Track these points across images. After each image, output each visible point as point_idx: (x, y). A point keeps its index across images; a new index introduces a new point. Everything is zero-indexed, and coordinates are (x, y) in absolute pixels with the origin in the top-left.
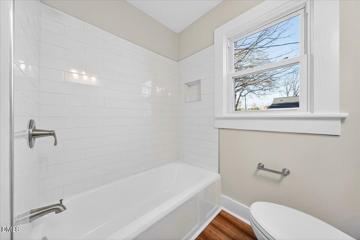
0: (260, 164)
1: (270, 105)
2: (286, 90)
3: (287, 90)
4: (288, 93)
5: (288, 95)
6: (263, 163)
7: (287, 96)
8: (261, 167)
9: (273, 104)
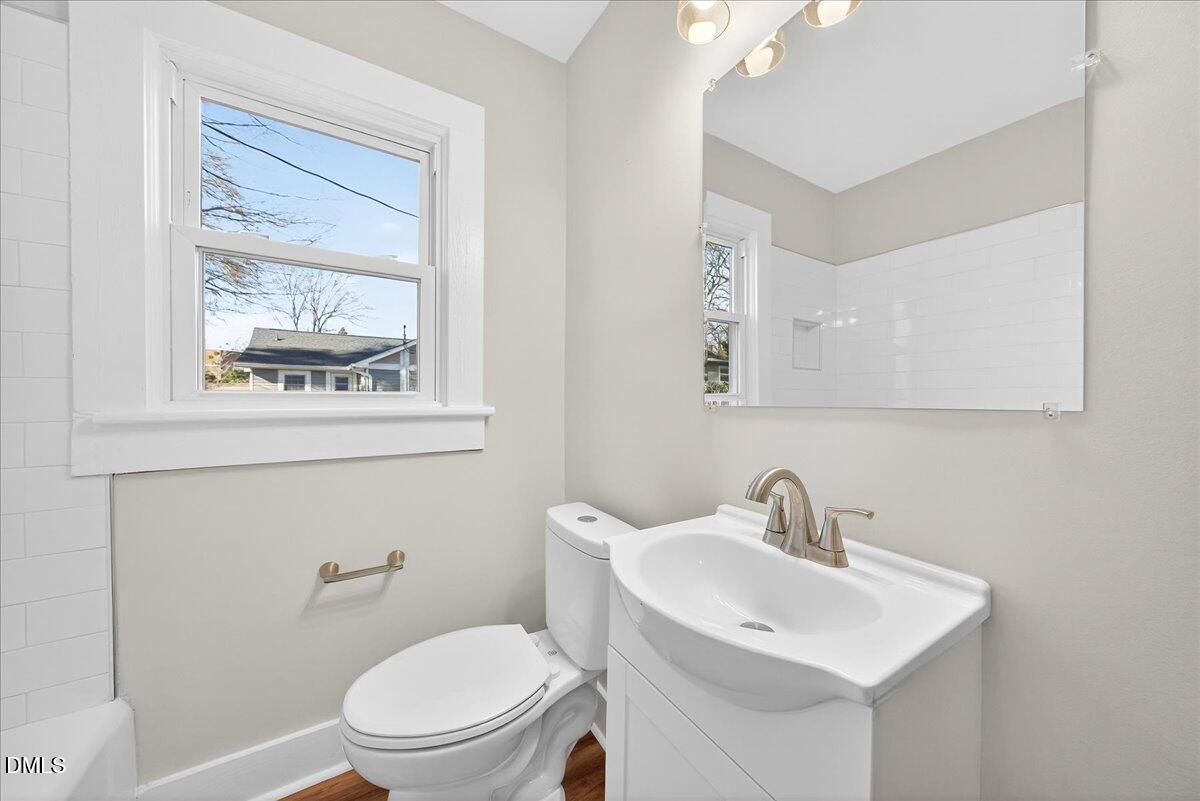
0: (325, 567)
1: (241, 348)
2: (291, 307)
3: (294, 309)
4: (296, 318)
5: (296, 325)
6: (334, 560)
7: (294, 328)
8: (330, 574)
9: (251, 349)
